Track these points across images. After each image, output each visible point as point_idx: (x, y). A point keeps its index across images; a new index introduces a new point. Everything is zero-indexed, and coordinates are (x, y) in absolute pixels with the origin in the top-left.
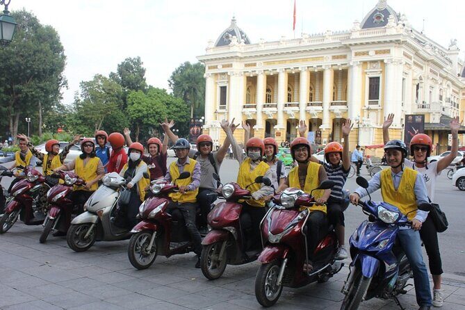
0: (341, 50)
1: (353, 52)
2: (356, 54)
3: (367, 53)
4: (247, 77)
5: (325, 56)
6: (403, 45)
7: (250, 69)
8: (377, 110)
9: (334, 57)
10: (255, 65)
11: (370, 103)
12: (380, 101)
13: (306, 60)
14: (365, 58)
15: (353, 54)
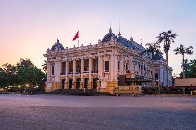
0: (95, 51)
1: (99, 51)
2: (100, 52)
3: (103, 52)
4: (62, 63)
5: (89, 53)
6: (116, 48)
7: (63, 59)
8: (108, 74)
9: (92, 54)
10: (64, 58)
11: (106, 71)
12: (109, 70)
13: (82, 55)
14: (103, 54)
15: (99, 52)
